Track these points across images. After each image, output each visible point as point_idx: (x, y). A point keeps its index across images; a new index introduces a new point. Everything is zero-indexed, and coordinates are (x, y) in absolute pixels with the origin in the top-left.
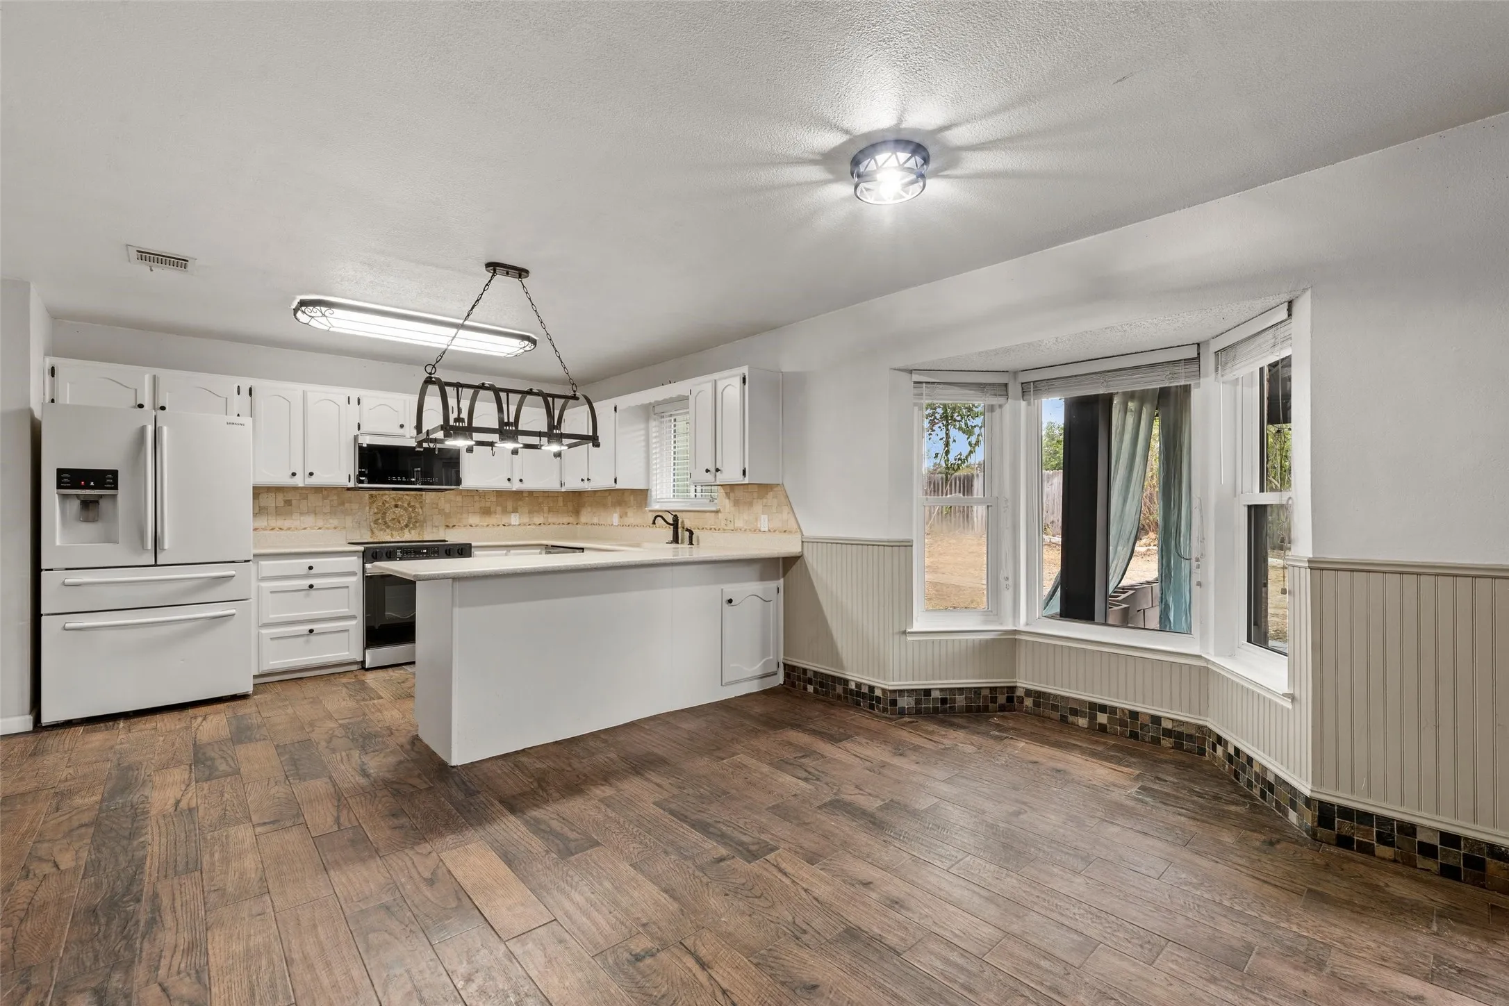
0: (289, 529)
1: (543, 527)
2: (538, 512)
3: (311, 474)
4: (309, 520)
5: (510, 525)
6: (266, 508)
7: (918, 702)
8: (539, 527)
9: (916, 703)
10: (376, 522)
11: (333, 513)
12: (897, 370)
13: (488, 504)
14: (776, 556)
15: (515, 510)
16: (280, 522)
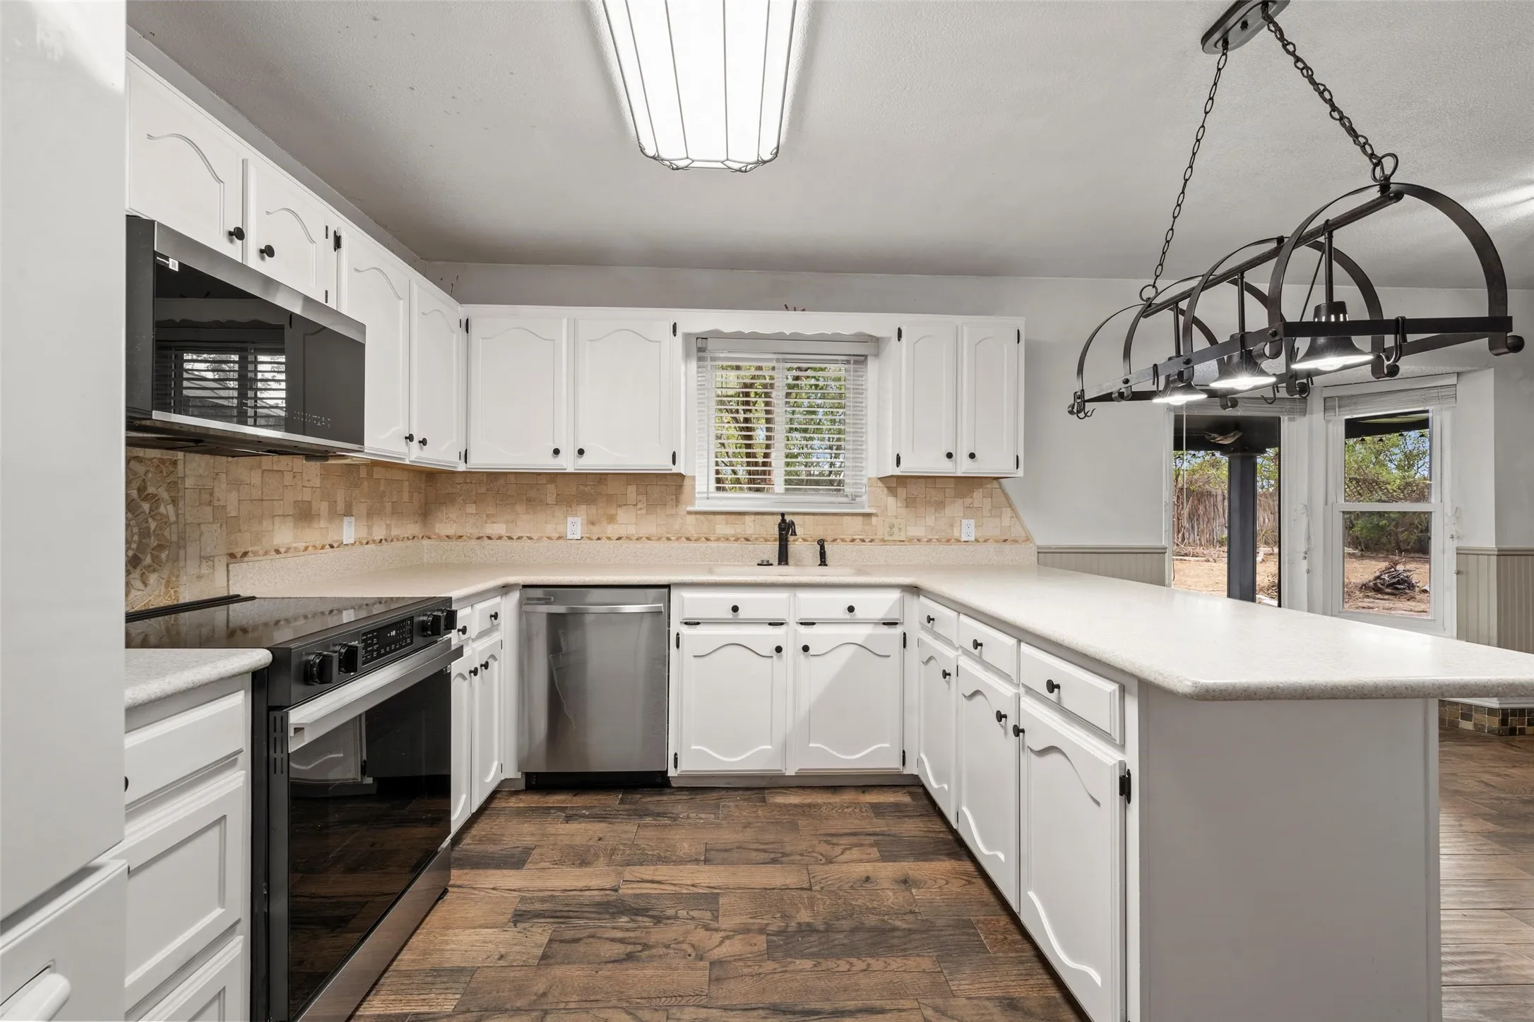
5: (341, 544)
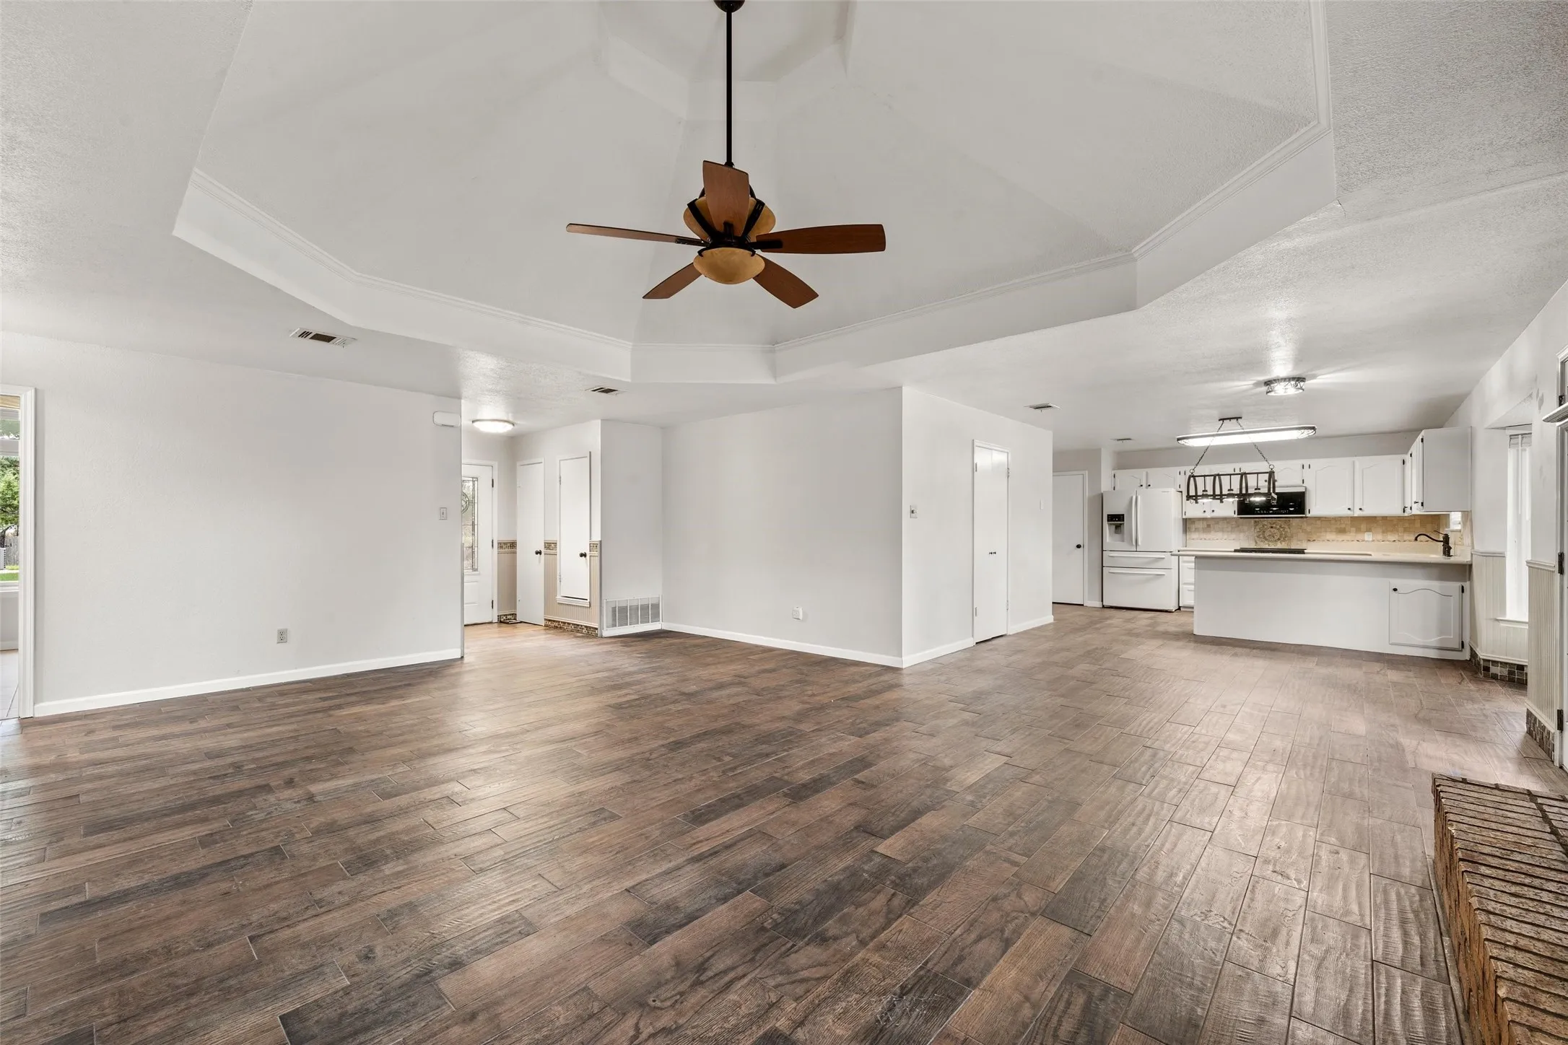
0: (1209, 539)
1: (1397, 543)
2: (1392, 531)
3: (1213, 511)
4: (1220, 535)
5: (1363, 541)
6: (1198, 528)
7: (1511, 673)
8: (1394, 543)
9: (1509, 674)
10: (1258, 537)
11: (1232, 531)
12: (1498, 428)
13: (1343, 526)
14: (1465, 563)
15: (1369, 530)
16: (1204, 536)
